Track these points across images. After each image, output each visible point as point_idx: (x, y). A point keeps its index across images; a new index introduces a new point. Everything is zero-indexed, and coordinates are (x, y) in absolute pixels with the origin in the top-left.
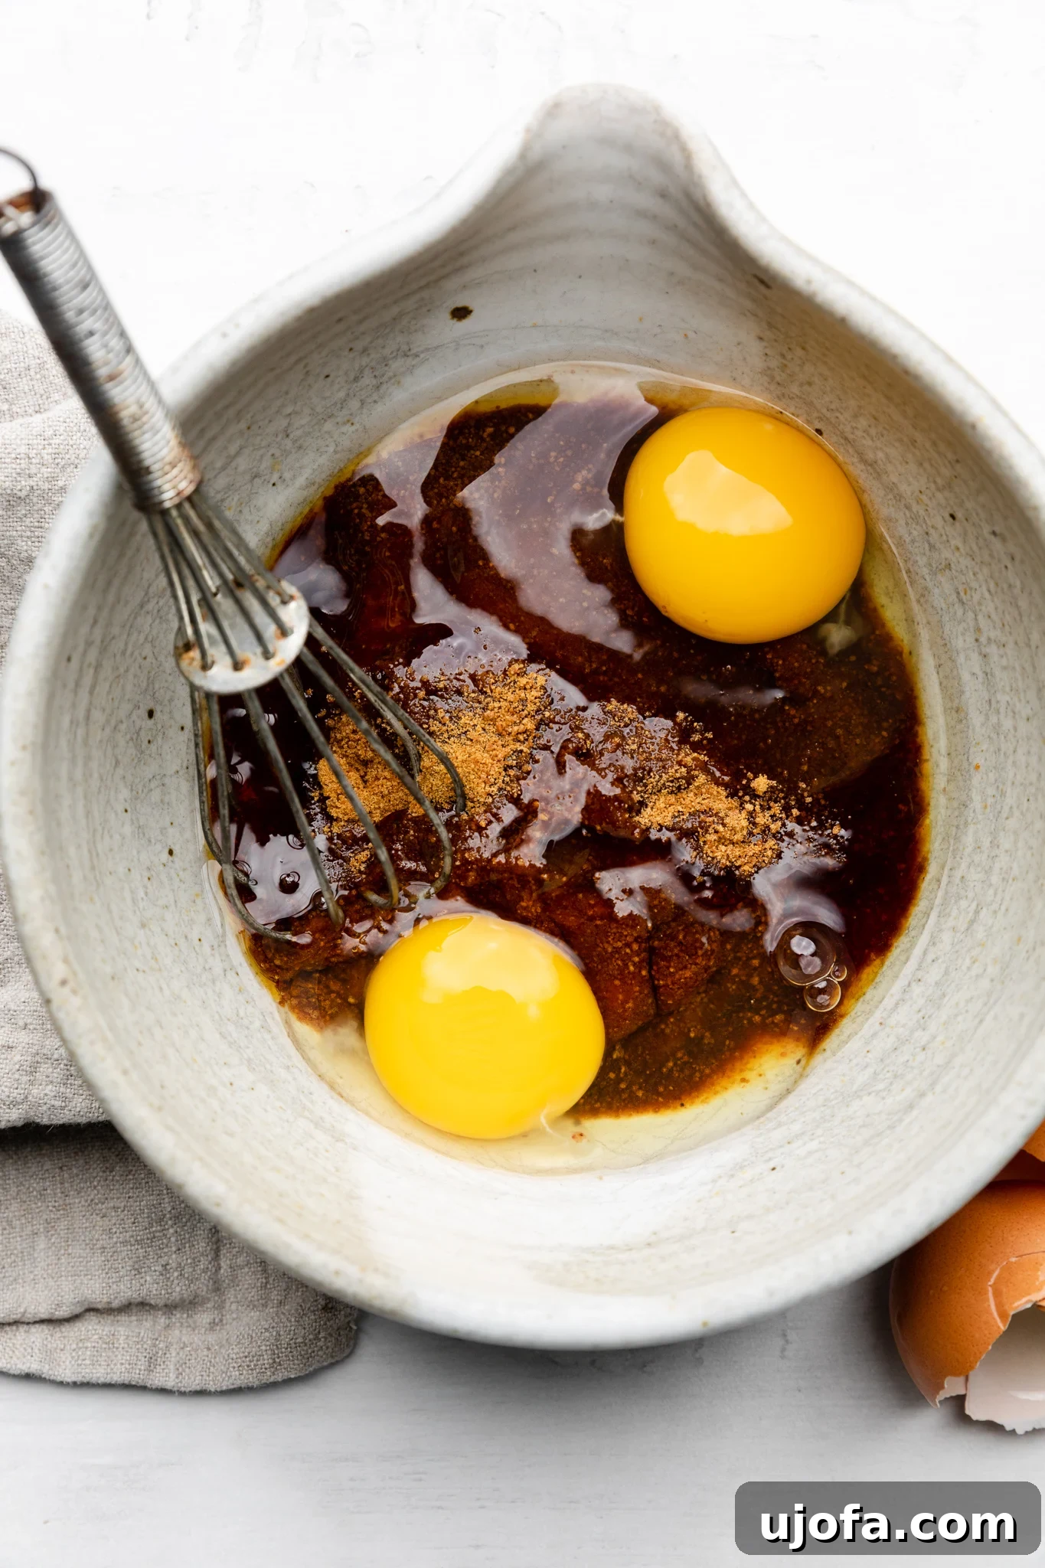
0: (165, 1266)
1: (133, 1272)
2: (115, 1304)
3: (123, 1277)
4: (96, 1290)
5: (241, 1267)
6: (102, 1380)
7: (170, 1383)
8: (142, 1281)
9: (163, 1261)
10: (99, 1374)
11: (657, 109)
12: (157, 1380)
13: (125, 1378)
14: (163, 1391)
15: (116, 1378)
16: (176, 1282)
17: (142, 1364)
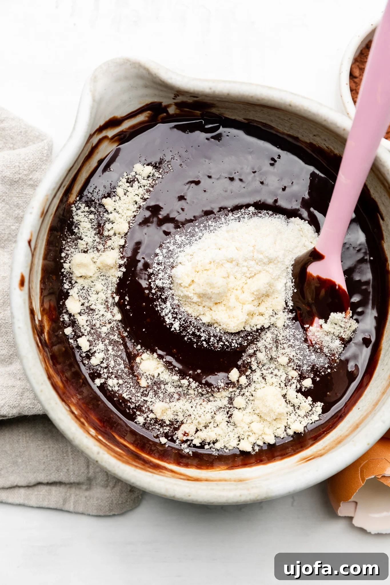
0: (68, 470)
1: (56, 471)
2: (50, 482)
3: (52, 473)
4: (42, 477)
5: (98, 473)
6: (46, 507)
7: (71, 509)
8: (59, 475)
9: (67, 468)
10: (45, 504)
11: (128, 60)
12: (66, 508)
13: (55, 507)
14: (68, 512)
15: (51, 506)
16: (72, 476)
17: (61, 502)
